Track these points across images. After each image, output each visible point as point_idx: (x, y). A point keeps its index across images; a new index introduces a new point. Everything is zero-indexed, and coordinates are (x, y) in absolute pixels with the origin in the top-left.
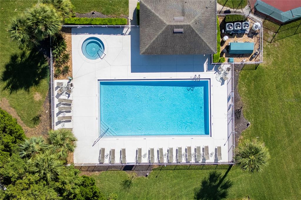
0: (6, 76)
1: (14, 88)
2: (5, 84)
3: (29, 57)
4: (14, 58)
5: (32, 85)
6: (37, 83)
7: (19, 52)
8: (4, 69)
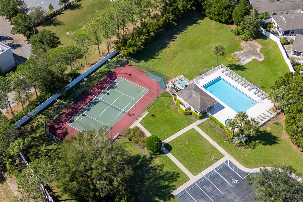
0: (275, 143)
1: (275, 138)
2: (277, 141)
3: (258, 140)
4: (265, 144)
5: (267, 133)
6: (264, 132)
7: (260, 145)
8: (273, 145)
